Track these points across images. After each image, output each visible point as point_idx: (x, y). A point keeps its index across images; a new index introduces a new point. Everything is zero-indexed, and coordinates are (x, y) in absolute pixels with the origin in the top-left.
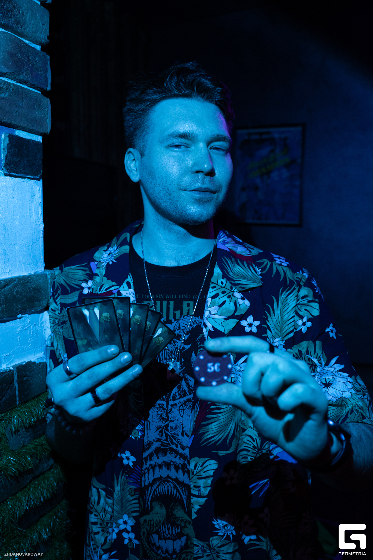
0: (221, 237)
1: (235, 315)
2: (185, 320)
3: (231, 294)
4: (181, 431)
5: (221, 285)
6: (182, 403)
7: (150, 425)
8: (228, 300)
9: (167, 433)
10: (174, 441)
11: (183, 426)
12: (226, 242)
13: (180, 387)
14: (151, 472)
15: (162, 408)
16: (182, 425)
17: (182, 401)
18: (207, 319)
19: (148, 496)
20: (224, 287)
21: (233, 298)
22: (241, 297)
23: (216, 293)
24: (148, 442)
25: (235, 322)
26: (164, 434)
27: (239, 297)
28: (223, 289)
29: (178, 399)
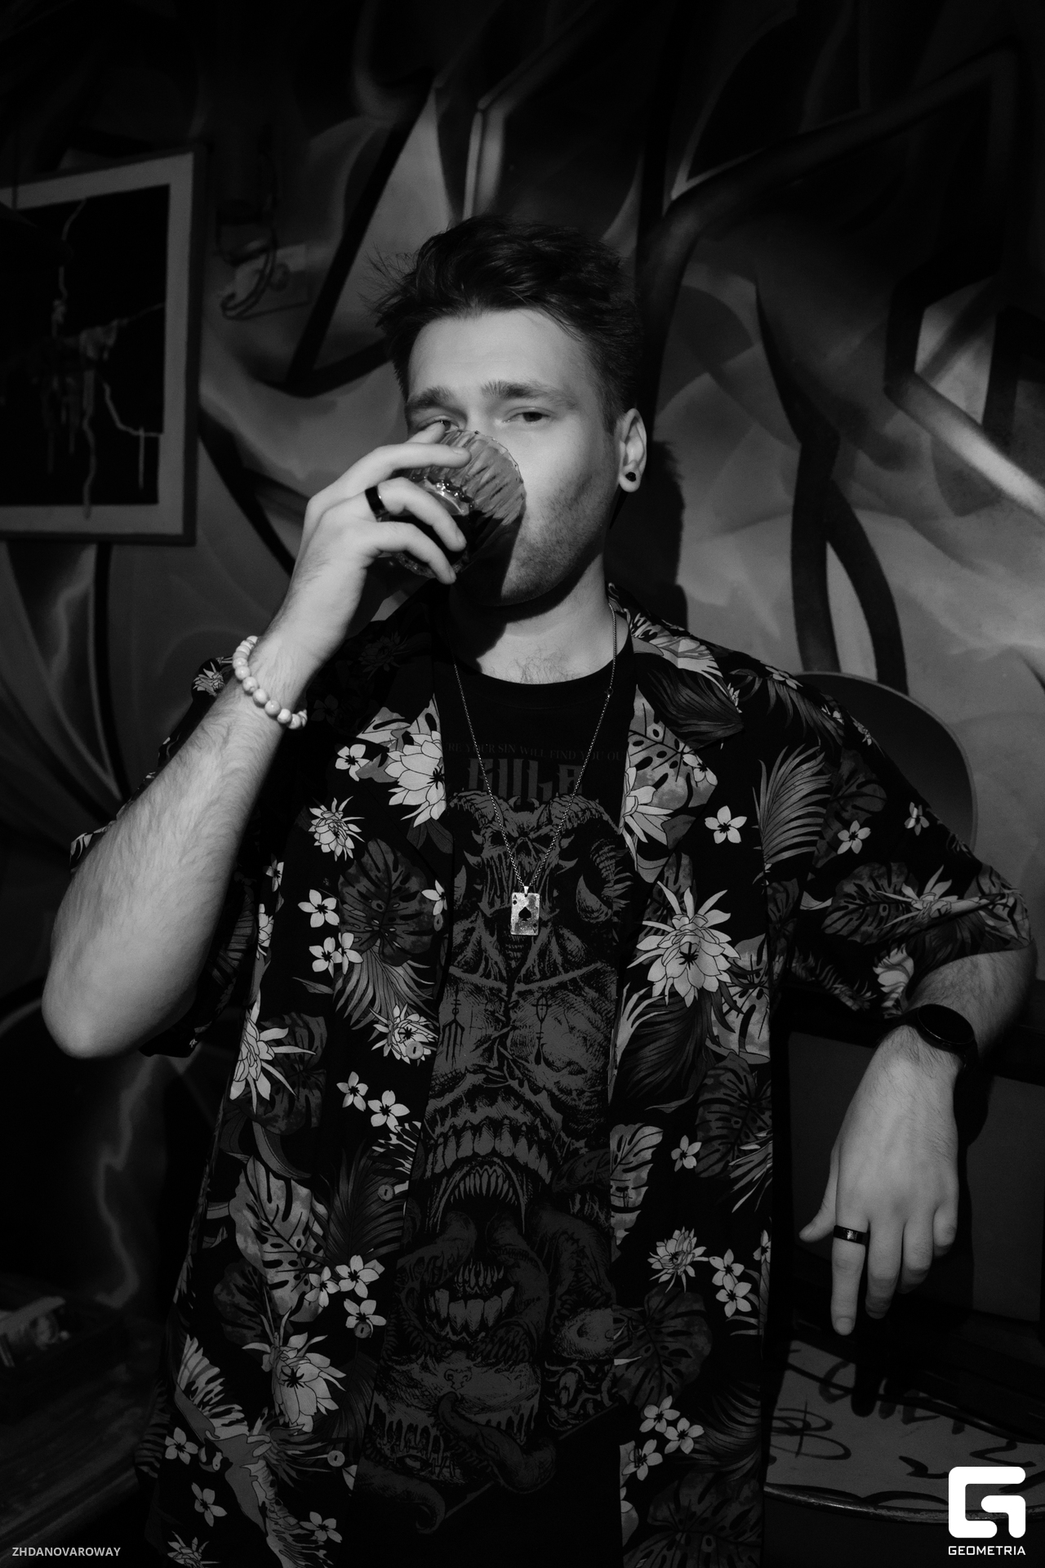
0: (638, 625)
1: (689, 806)
2: (564, 803)
3: (677, 758)
4: (535, 1051)
5: (653, 737)
6: (545, 991)
7: (462, 1034)
8: (671, 772)
9: (503, 1053)
10: (517, 1072)
11: (542, 1042)
12: (650, 633)
13: (546, 954)
14: (452, 1143)
15: (498, 996)
16: (539, 1038)
17: (546, 987)
18: (631, 815)
19: (438, 1199)
20: (662, 743)
21: (682, 766)
22: (699, 764)
23: (645, 756)
24: (454, 1073)
25: (688, 823)
26: (495, 1056)
27: (695, 765)
28: (660, 748)
29: (537, 981)
